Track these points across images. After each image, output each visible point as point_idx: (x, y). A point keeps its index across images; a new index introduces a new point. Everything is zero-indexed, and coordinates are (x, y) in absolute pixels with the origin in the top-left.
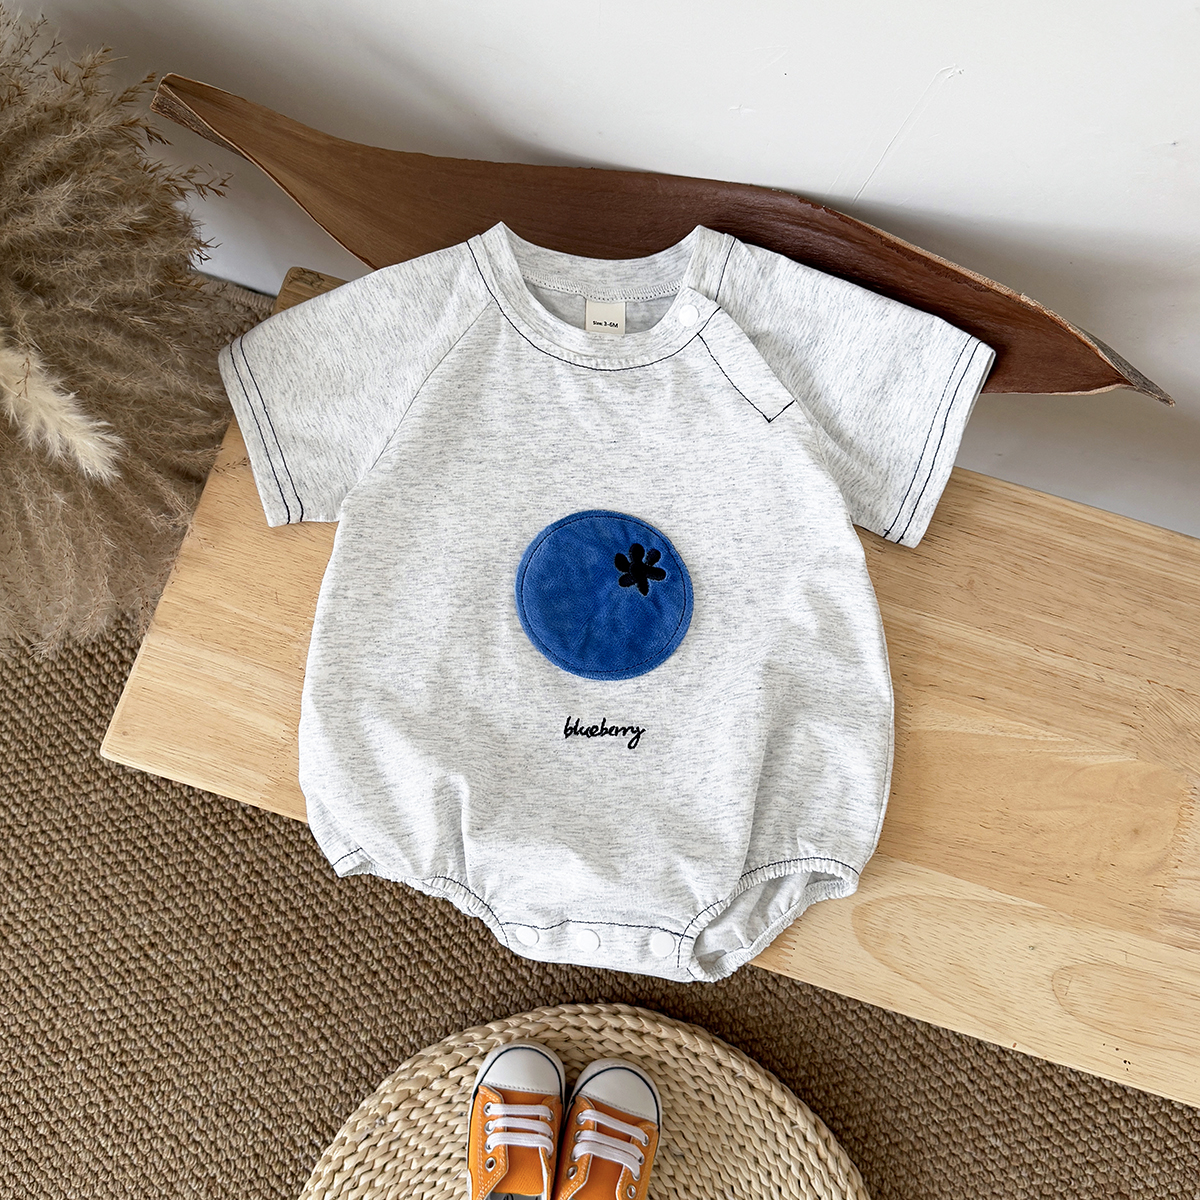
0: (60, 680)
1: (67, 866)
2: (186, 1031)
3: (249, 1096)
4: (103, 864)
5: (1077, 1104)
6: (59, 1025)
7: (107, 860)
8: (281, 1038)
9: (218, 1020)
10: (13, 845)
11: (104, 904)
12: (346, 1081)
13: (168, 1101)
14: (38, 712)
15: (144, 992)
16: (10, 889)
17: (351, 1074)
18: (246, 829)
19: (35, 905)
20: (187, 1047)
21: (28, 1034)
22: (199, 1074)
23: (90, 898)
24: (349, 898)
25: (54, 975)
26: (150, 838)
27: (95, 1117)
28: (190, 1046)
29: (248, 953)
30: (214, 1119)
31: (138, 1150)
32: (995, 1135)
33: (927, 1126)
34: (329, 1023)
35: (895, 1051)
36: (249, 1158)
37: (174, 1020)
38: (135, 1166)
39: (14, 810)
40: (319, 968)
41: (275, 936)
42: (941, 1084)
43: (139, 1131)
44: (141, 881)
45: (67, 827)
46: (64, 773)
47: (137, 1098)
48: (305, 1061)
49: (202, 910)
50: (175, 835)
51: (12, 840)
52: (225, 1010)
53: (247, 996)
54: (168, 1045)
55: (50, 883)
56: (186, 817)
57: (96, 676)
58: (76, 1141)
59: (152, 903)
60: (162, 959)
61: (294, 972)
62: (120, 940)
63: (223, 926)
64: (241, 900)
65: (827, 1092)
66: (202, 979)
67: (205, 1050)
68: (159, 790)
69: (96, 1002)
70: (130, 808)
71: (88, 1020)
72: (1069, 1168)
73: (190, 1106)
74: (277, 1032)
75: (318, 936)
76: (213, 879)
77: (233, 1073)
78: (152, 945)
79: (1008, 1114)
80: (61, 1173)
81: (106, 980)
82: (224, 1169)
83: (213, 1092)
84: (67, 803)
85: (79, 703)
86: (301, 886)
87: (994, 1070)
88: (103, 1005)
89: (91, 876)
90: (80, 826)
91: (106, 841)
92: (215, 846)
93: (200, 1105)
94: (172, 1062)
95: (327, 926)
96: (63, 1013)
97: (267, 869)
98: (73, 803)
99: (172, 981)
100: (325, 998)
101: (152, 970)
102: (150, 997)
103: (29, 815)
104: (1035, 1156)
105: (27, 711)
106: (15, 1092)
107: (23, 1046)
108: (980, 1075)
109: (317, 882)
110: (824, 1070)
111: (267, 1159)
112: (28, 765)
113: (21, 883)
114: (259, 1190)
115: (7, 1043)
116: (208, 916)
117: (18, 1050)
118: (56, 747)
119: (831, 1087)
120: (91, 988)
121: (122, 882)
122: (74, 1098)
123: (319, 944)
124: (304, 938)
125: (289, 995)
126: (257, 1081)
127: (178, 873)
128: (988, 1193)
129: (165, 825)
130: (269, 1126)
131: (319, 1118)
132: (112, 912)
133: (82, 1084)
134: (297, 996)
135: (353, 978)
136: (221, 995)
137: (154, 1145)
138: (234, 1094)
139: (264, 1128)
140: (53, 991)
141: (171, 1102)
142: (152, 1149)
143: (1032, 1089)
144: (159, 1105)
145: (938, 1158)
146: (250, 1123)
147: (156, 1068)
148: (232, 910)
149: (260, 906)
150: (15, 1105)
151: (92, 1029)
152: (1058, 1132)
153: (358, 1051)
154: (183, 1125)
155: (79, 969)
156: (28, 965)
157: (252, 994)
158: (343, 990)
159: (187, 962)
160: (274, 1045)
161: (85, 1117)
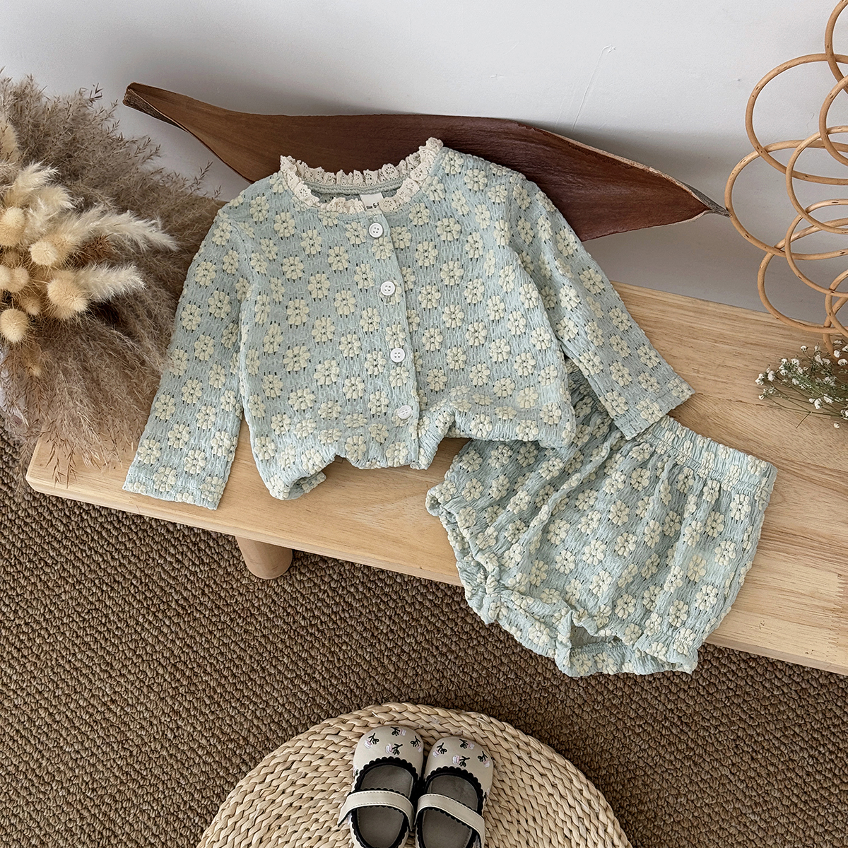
0: (34, 513)
1: (46, 648)
2: (141, 762)
3: (190, 807)
4: (73, 645)
5: (815, 788)
6: (44, 763)
7: (76, 642)
8: (212, 764)
9: (164, 753)
11: (75, 674)
13: (129, 815)
14: (19, 538)
15: (108, 736)
18: (178, 615)
19: (23, 676)
20: (142, 774)
21: (21, 771)
22: (151, 794)
23: (64, 671)
24: (257, 661)
25: (39, 727)
26: (107, 624)
27: (74, 829)
28: (145, 774)
29: (186, 704)
30: (164, 826)
32: (754, 813)
33: (701, 807)
35: (672, 753)
37: (131, 755)
40: (239, 712)
41: (204, 690)
42: (709, 776)
44: (102, 655)
45: (44, 620)
46: (41, 580)
47: (105, 814)
49: (149, 674)
50: (126, 621)
52: (170, 746)
53: (186, 735)
55: (34, 660)
59: (111, 671)
60: (120, 710)
61: (220, 716)
62: (88, 699)
63: (165, 685)
64: (177, 665)
65: (623, 786)
66: (151, 724)
67: (156, 776)
68: (112, 589)
69: (72, 745)
70: (92, 603)
71: (67, 758)
72: (812, 835)
74: (209, 760)
75: (237, 689)
76: (156, 651)
77: (178, 792)
78: (113, 701)
79: (763, 797)
81: (79, 729)
83: (163, 806)
84: (44, 603)
85: (50, 530)
86: (222, 654)
87: (750, 765)
88: (77, 747)
89: (64, 654)
91: (75, 628)
92: (156, 628)
93: (153, 816)
94: (131, 786)
95: (242, 682)
96: (47, 754)
97: (196, 643)
98: (48, 602)
99: (129, 727)
100: (244, 733)
101: (114, 720)
102: (112, 739)
103: (15, 612)
104: (786, 828)
106: (13, 814)
107: (17, 781)
108: (739, 770)
109: (234, 651)
110: (620, 769)
112: (14, 576)
113: (11, 662)
115: (5, 779)
116: (154, 678)
118: (34, 562)
119: (626, 781)
120: (68, 735)
121: (88, 657)
122: (58, 817)
123: (237, 695)
125: (217, 732)
126: (196, 796)
127: (130, 649)
129: (118, 614)
132: (81, 679)
133: (63, 806)
134: (223, 733)
135: (264, 719)
136: (166, 735)
138: (178, 807)
140: (39, 739)
141: (132, 816)
143: (779, 778)
144: (122, 818)
145: (712, 832)
146: (192, 828)
147: (119, 791)
148: (171, 674)
149: (192, 669)
150: (13, 824)
152: (801, 810)
154: (141, 832)
155: (58, 722)
156: (19, 721)
157: (189, 733)
158: (258, 727)
159: (140, 712)
160: (208, 768)
161: (66, 831)
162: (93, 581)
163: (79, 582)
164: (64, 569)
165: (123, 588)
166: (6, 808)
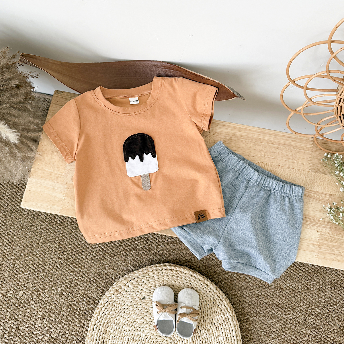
0: (11, 194)
1: (17, 239)
2: (50, 276)
4: (26, 238)
6: (18, 279)
7: (27, 237)
9: (57, 273)
10: (3, 236)
11: (27, 247)
12: (90, 284)
14: (6, 203)
15: (39, 268)
16: (3, 247)
17: (91, 282)
18: (60, 225)
19: (10, 250)
21: (11, 282)
22: (54, 287)
23: (23, 247)
25: (16, 266)
26: (37, 230)
27: (29, 300)
28: (51, 280)
29: (64, 255)
30: (59, 297)
31: (41, 307)
32: (249, 278)
33: (233, 278)
34: (85, 270)
36: (68, 306)
37: (47, 274)
38: (40, 311)
39: (3, 227)
40: (81, 257)
41: (70, 250)
43: (41, 302)
44: (36, 241)
45: (16, 230)
46: (14, 217)
47: (39, 294)
48: (80, 280)
49: (51, 246)
50: (43, 229)
51: (3, 234)
52: (59, 270)
53: (64, 266)
54: (46, 280)
55: (13, 244)
56: (45, 224)
57: (20, 192)
58: (25, 307)
59: (39, 246)
60: (42, 259)
61: (75, 259)
62: (32, 256)
63: (57, 250)
64: (61, 243)
65: (208, 272)
66: (53, 263)
67: (55, 281)
68: (38, 218)
70: (31, 223)
71: (25, 276)
73: (53, 295)
74: (72, 274)
75: (80, 249)
76: (53, 238)
77: (63, 285)
78: (40, 256)
80: (22, 315)
81: (29, 266)
82: (62, 309)
83: (58, 290)
84: (16, 224)
85: (16, 199)
86: (75, 238)
88: (29, 272)
89: (23, 241)
90: (19, 229)
91: (26, 232)
92: (53, 230)
93: (55, 294)
94: (47, 284)
95: (82, 247)
96: (19, 276)
97: (66, 235)
98: (17, 224)
99: (45, 264)
100: (83, 264)
101: (40, 262)
102: (40, 269)
103: (7, 228)
105: (4, 202)
106: (9, 296)
107: (10, 285)
109: (79, 236)
110: (206, 267)
111: (73, 305)
112: (5, 216)
113: (6, 245)
114: (71, 313)
115: (6, 285)
116: (53, 247)
117: (9, 286)
118: (12, 211)
120: (26, 269)
121: (31, 242)
122: (24, 296)
123: (81, 251)
124: (77, 250)
125: (74, 264)
126: (69, 286)
127: (45, 238)
128: (249, 292)
129: (40, 227)
130: (72, 297)
131: (85, 294)
132: (29, 249)
133: (25, 292)
134: (76, 264)
135: (90, 259)
136: (58, 266)
137: (45, 305)
138: (63, 290)
139: (71, 298)
140: (16, 270)
141: (48, 294)
142: (44, 306)
144: (45, 295)
145: (236, 285)
146: (68, 297)
147: (43, 286)
148: (59, 245)
149: (65, 244)
150: (9, 300)
151: (27, 279)
153: (92, 276)
154: (51, 300)
155: (22, 264)
156: (10, 265)
157: (65, 265)
158: (88, 262)
159: (49, 259)
160: (72, 277)
161: (27, 301)
162: (31, 216)
163: (27, 216)
164: (22, 212)
165: (41, 217)
166: (7, 294)
